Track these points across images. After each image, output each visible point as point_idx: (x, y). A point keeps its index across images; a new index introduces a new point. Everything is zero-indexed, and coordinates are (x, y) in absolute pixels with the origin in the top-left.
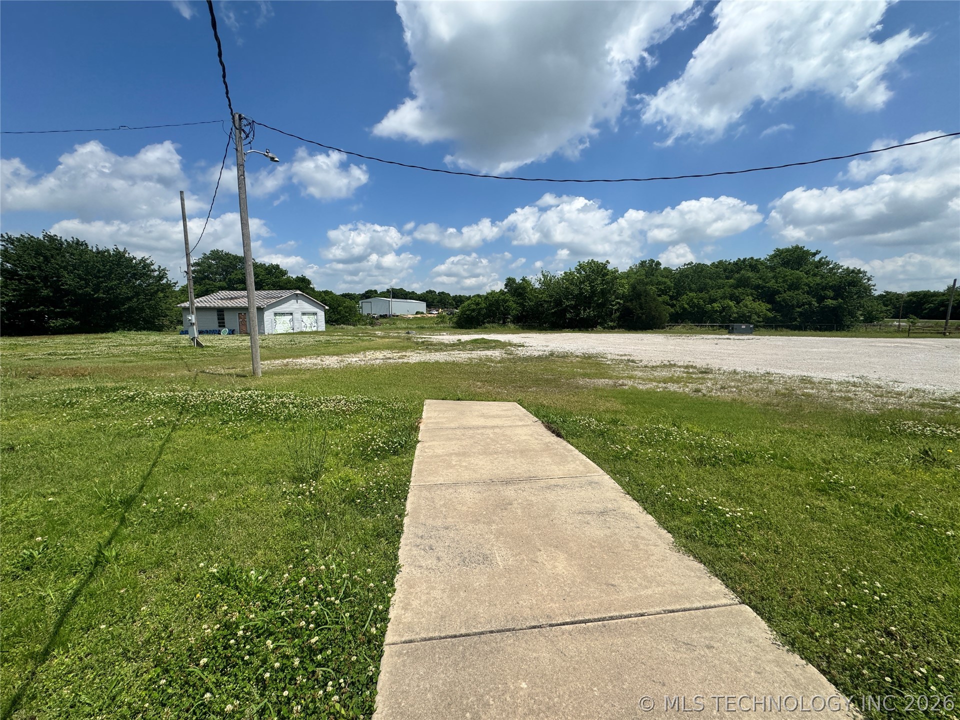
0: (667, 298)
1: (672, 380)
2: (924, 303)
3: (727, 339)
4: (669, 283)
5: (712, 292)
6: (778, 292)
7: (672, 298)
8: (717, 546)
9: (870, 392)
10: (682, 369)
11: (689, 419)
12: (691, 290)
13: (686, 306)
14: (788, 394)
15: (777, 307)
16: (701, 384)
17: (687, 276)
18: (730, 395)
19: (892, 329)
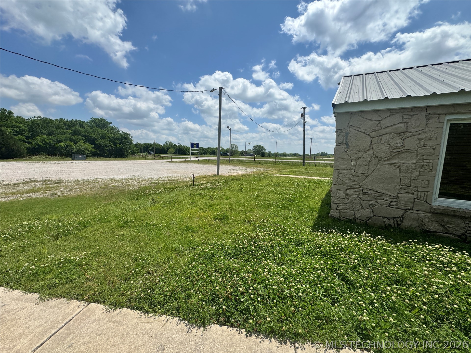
0: (23, 137)
1: (33, 191)
2: (148, 148)
3: (72, 163)
4: (23, 127)
5: (59, 136)
6: (97, 140)
7: (27, 137)
8: (71, 281)
9: (136, 181)
10: (42, 183)
11: (48, 213)
12: (42, 134)
13: (40, 143)
14: (106, 187)
15: (97, 146)
16: (56, 190)
17: (38, 125)
18: (76, 193)
19: (140, 157)
